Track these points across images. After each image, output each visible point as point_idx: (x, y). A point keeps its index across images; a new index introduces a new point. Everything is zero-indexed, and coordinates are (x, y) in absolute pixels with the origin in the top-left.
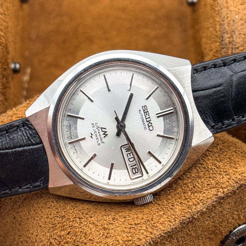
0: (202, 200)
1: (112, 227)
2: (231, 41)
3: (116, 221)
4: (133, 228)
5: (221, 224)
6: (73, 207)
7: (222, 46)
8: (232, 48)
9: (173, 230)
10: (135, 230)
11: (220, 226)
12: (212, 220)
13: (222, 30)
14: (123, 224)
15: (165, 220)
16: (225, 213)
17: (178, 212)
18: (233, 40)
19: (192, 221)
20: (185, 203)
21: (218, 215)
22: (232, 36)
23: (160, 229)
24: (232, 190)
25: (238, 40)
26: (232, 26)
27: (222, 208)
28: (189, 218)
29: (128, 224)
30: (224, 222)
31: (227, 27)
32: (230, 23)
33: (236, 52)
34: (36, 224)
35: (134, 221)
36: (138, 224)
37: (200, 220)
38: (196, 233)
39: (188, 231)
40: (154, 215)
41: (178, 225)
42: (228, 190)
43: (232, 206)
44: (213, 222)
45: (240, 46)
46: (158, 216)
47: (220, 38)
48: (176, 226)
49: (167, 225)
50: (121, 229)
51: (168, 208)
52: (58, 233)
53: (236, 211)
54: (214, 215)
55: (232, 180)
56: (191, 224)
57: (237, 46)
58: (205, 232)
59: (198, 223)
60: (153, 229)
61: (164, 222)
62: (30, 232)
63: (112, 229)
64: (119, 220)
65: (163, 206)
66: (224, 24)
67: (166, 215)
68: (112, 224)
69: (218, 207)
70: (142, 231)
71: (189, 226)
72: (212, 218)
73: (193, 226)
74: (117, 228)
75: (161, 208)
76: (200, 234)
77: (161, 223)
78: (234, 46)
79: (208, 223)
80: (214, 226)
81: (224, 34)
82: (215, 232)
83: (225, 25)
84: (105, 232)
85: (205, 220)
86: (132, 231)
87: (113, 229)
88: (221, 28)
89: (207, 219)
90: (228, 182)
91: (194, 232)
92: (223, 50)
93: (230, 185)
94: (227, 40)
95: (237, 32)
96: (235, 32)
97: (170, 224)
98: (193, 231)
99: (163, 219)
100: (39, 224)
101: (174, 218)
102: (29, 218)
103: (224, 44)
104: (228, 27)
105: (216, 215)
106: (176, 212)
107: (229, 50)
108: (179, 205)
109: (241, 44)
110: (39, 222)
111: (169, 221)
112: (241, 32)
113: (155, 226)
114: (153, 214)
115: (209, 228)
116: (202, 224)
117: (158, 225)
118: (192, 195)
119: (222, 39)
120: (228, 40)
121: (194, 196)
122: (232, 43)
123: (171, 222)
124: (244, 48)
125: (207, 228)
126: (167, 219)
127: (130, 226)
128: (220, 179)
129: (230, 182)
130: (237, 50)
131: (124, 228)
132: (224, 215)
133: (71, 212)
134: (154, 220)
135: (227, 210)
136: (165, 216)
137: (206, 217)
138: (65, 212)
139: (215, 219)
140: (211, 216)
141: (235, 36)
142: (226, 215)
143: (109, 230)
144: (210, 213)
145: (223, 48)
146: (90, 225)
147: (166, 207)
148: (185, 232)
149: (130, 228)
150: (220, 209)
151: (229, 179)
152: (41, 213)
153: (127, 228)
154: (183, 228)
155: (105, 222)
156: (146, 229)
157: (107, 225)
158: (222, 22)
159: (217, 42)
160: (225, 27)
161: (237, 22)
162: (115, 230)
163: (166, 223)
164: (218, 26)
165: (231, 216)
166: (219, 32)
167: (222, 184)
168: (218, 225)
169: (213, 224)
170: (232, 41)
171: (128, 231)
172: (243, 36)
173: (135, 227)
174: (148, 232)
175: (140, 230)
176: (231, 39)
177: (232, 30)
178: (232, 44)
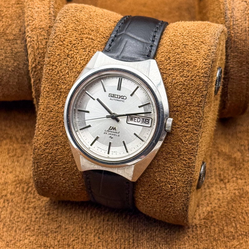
7: (226, 20)
8: (233, 21)
13: (225, 8)
22: (232, 12)
25: (237, 15)
31: (228, 6)
32: (231, 3)
33: (237, 23)
45: (239, 19)
47: (224, 14)
57: (236, 19)
66: (226, 4)
78: (234, 19)
81: (227, 11)
95: (236, 9)
96: (234, 9)
104: (230, 5)
107: (231, 22)
109: (239, 17)
112: (239, 9)
120: (230, 15)
124: (242, 20)
130: (237, 22)
141: (234, 12)
158: (225, 3)
159: (222, 17)
161: (236, 2)
164: (222, 6)
166: (223, 10)
170: (233, 15)
172: (241, 11)
176: (232, 14)
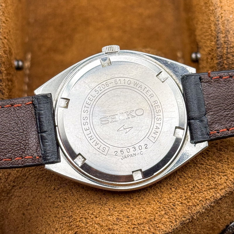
0: (201, 200)
1: (116, 227)
2: (226, 41)
3: (120, 221)
4: (136, 228)
5: (219, 221)
6: (79, 207)
9: (174, 230)
10: (139, 230)
11: (217, 222)
12: (210, 219)
14: (127, 224)
15: (167, 220)
16: (223, 211)
17: (179, 212)
18: (228, 39)
19: (191, 221)
20: (185, 204)
21: (216, 213)
23: (162, 229)
24: (230, 191)
26: (227, 26)
27: (219, 207)
28: (189, 219)
29: (132, 224)
30: (222, 219)
34: (45, 222)
35: (137, 220)
36: (141, 224)
37: (199, 219)
38: (196, 231)
39: (188, 230)
40: (156, 215)
41: (179, 226)
42: (226, 191)
43: (229, 205)
44: (212, 220)
46: (159, 215)
48: (177, 227)
49: (168, 226)
50: (125, 230)
51: (169, 207)
52: (65, 232)
53: (233, 208)
54: (212, 214)
55: (229, 181)
56: (191, 223)
58: (204, 229)
59: (197, 222)
60: (156, 230)
61: (165, 222)
62: (39, 229)
63: (116, 229)
64: (123, 221)
65: (165, 205)
67: (167, 215)
68: (116, 224)
69: (216, 207)
70: (145, 231)
71: (189, 225)
72: (211, 216)
73: (193, 225)
74: (122, 229)
75: (163, 207)
76: (199, 232)
77: (162, 223)
79: (207, 221)
80: (212, 224)
82: (213, 228)
83: (220, 25)
84: (109, 232)
85: (204, 219)
86: (136, 231)
87: (118, 229)
88: (216, 28)
89: (206, 218)
90: (226, 183)
91: (194, 230)
92: (218, 49)
93: (228, 186)
94: (222, 40)
97: (172, 224)
98: (192, 229)
99: (165, 220)
100: (47, 222)
101: (175, 218)
102: (38, 216)
103: (219, 44)
105: (214, 214)
106: (177, 212)
108: (180, 205)
110: (47, 220)
111: (171, 222)
113: (157, 226)
114: (155, 213)
115: (207, 226)
116: (201, 223)
117: (160, 225)
118: (192, 195)
119: (217, 39)
121: (194, 196)
122: (226, 42)
123: (173, 223)
125: (206, 225)
126: (168, 220)
127: (133, 226)
128: (218, 180)
129: (228, 184)
131: (128, 228)
132: (222, 213)
133: (77, 212)
134: (156, 220)
135: (225, 209)
136: (167, 217)
137: (205, 216)
138: (72, 212)
139: (213, 217)
140: (210, 215)
142: (224, 212)
143: (114, 230)
144: (208, 212)
145: (218, 48)
146: (96, 225)
147: (167, 207)
148: (186, 230)
149: (134, 228)
150: (218, 208)
151: (226, 180)
152: (49, 212)
153: (131, 228)
154: (184, 228)
155: (109, 222)
156: (149, 230)
157: (112, 225)
160: (219, 27)
162: (120, 230)
163: (168, 223)
165: (228, 213)
167: (220, 185)
168: (216, 222)
169: (211, 222)
171: (132, 231)
173: (138, 227)
174: (151, 232)
175: (143, 230)
177: (227, 30)
178: (227, 44)
